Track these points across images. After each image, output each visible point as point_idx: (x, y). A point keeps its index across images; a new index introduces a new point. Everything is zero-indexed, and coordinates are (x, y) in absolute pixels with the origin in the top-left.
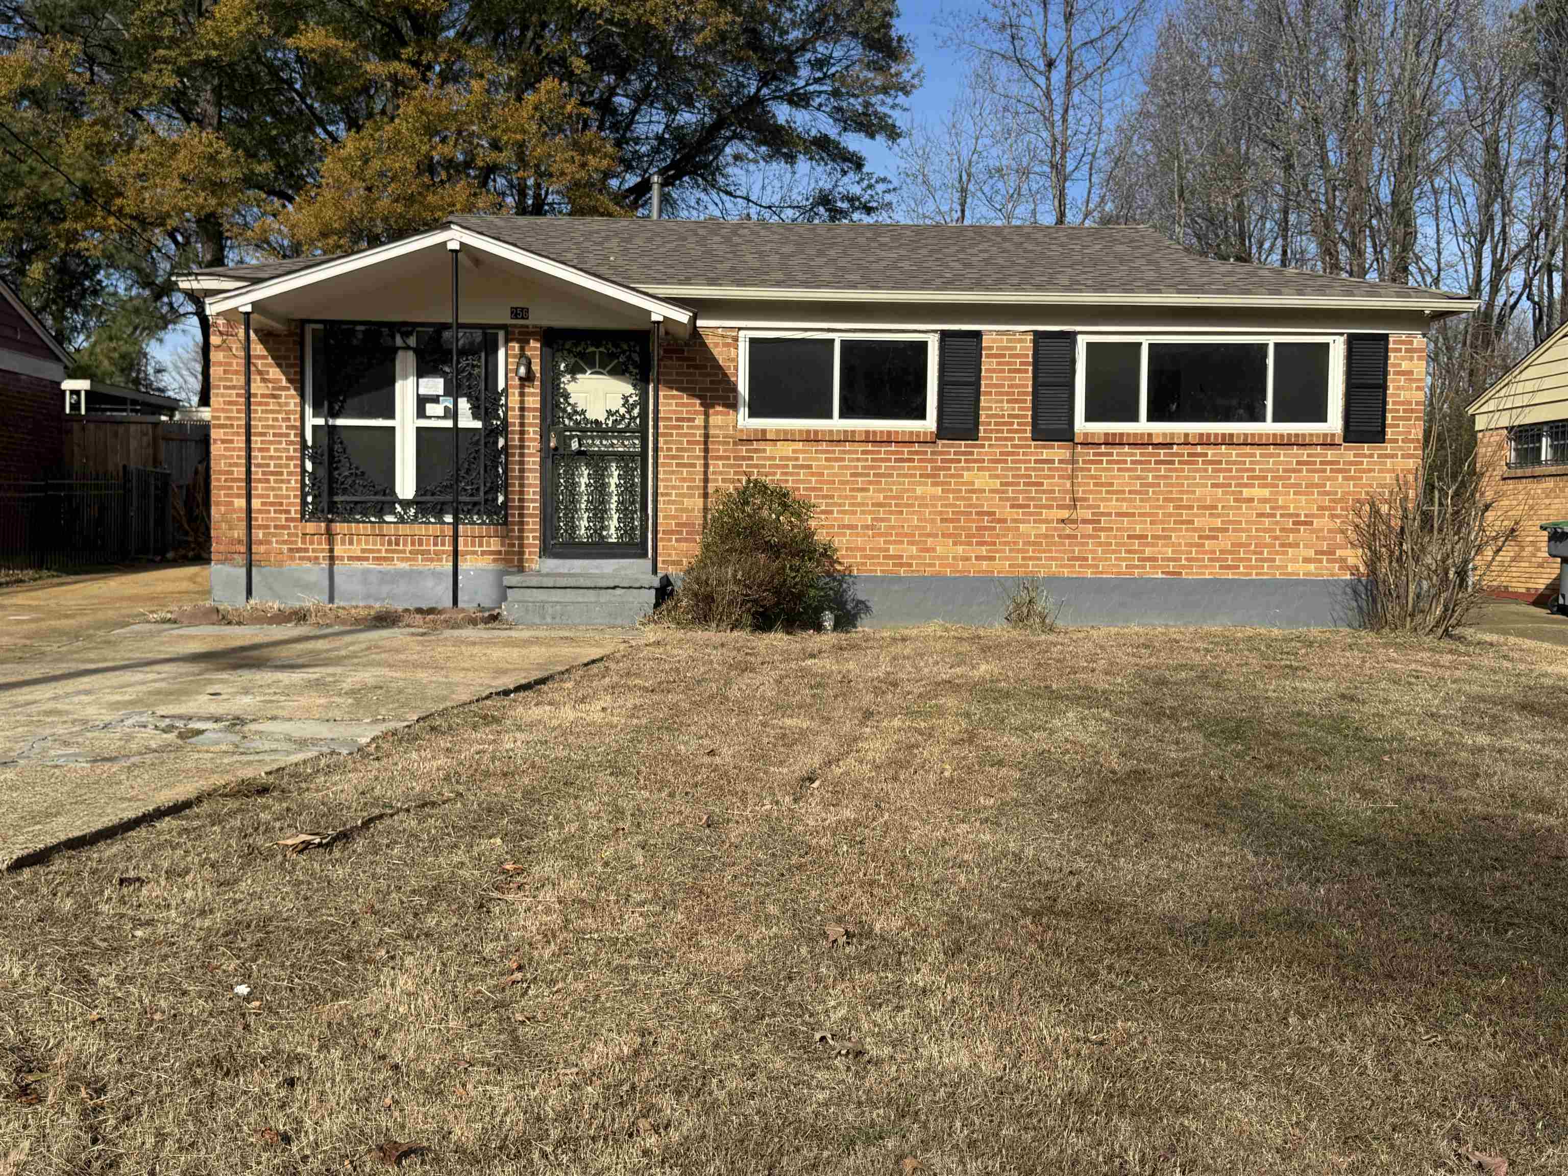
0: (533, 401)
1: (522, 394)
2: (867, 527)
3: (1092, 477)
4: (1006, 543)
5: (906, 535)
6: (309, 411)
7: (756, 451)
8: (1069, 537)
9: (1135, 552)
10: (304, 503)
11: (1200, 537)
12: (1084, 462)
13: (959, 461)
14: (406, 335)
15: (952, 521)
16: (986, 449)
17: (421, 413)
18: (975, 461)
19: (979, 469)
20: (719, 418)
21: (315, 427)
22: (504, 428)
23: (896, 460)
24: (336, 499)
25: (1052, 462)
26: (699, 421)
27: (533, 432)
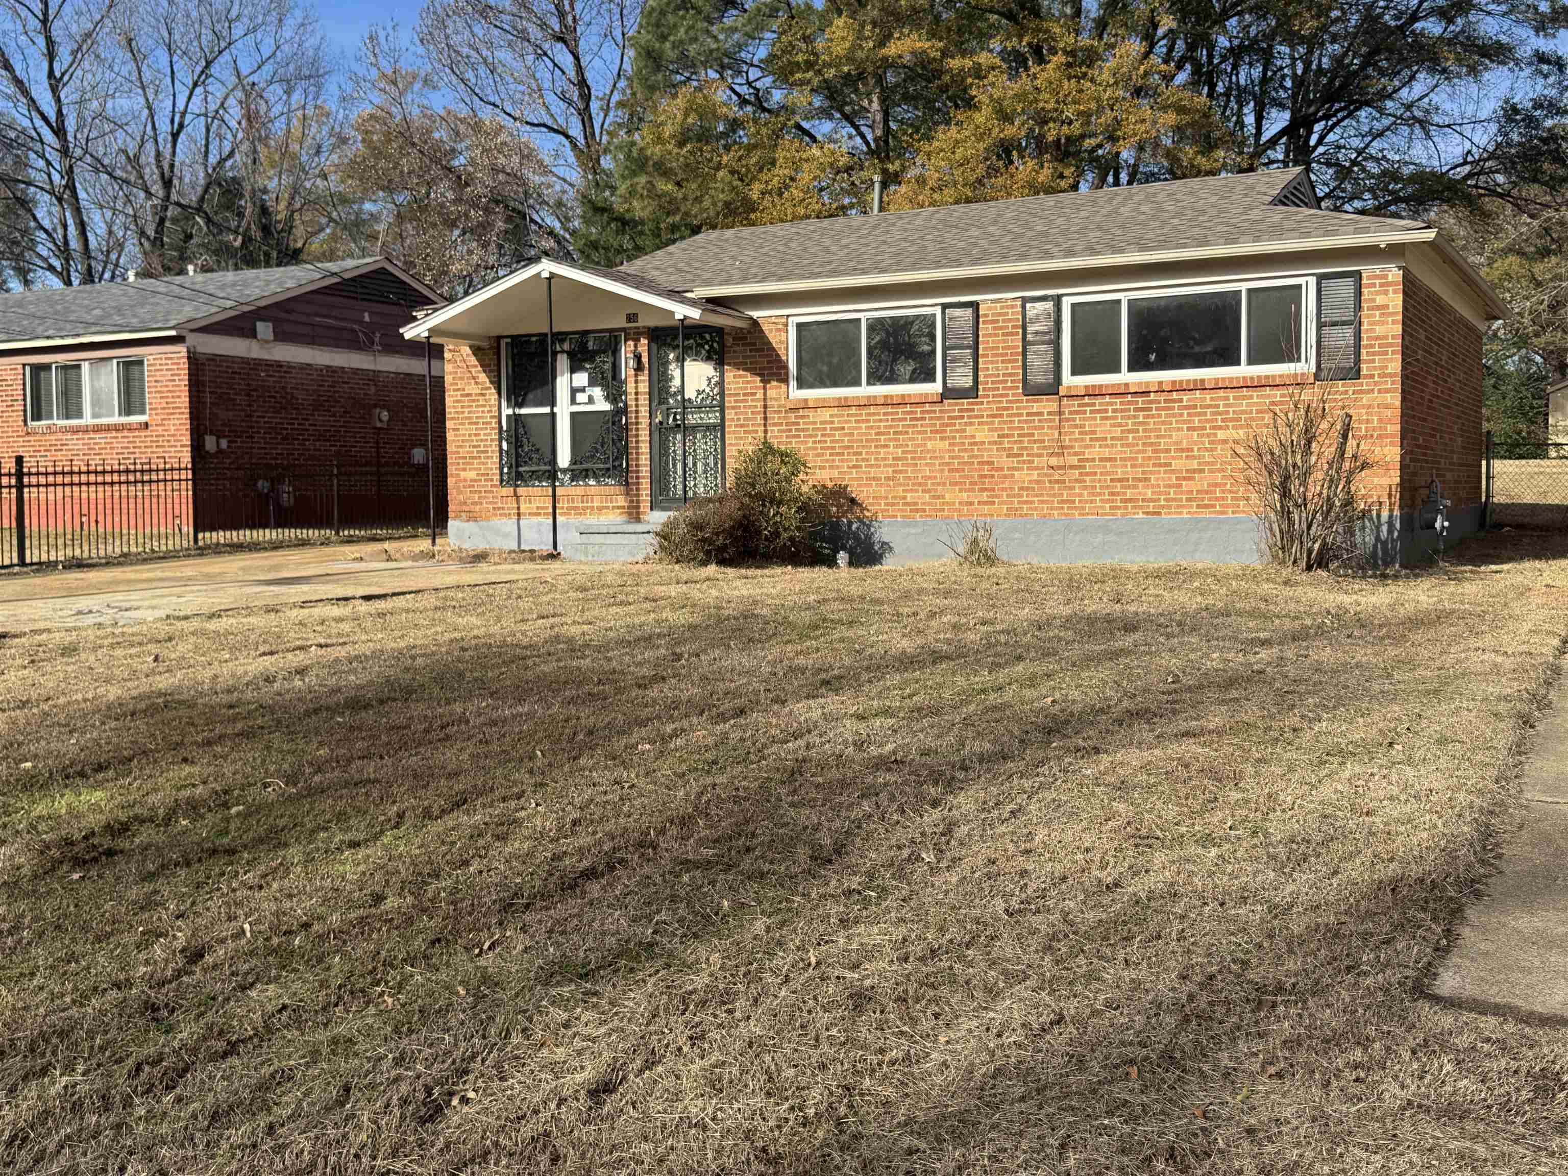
0: (644, 387)
1: (636, 382)
2: (888, 478)
3: (1076, 426)
4: (1003, 489)
5: (920, 484)
6: (504, 403)
7: (802, 417)
8: (1057, 482)
9: (1118, 494)
10: (501, 474)
11: (1178, 478)
12: (1070, 413)
13: (962, 417)
14: (562, 341)
15: (957, 470)
16: (985, 405)
17: (573, 401)
18: (977, 417)
19: (980, 424)
20: (775, 390)
21: (508, 416)
22: (625, 411)
23: (911, 419)
24: (521, 469)
25: (1041, 414)
26: (760, 395)
27: (644, 411)
